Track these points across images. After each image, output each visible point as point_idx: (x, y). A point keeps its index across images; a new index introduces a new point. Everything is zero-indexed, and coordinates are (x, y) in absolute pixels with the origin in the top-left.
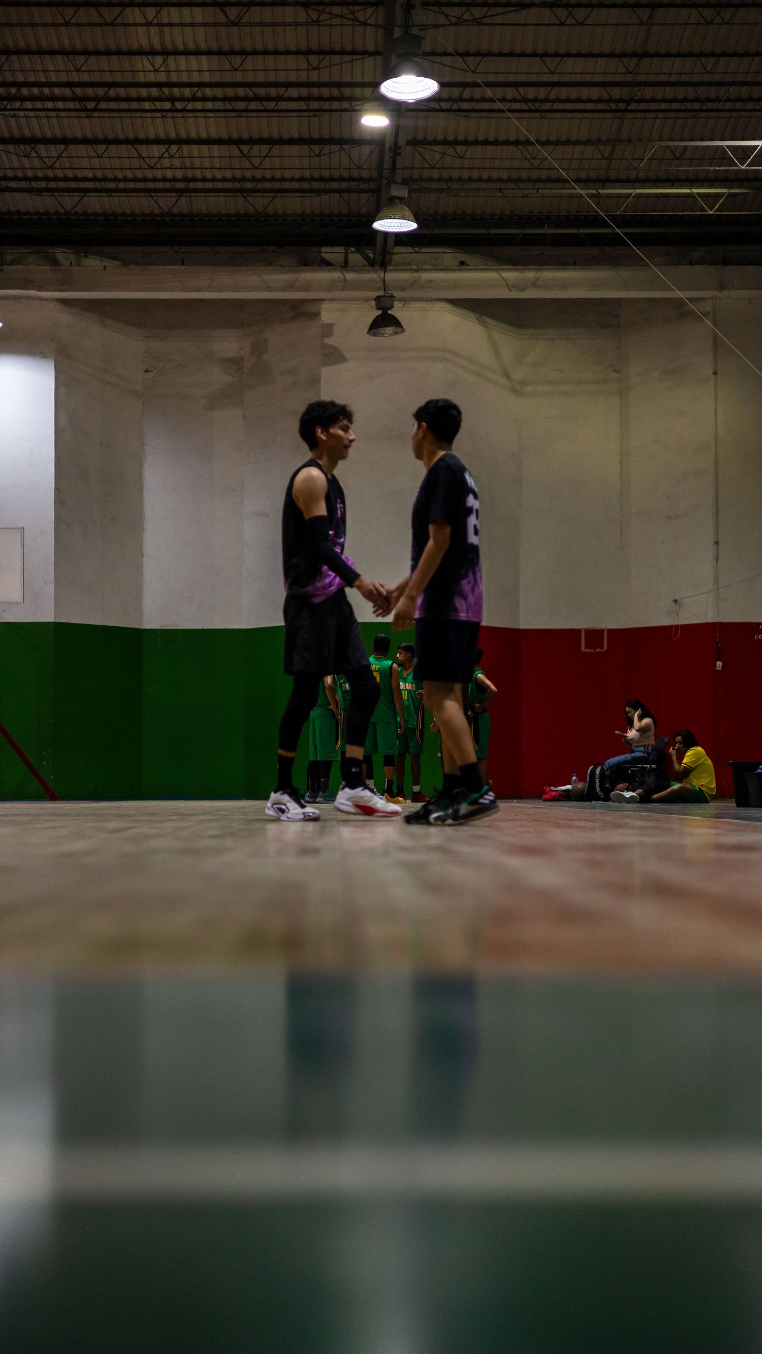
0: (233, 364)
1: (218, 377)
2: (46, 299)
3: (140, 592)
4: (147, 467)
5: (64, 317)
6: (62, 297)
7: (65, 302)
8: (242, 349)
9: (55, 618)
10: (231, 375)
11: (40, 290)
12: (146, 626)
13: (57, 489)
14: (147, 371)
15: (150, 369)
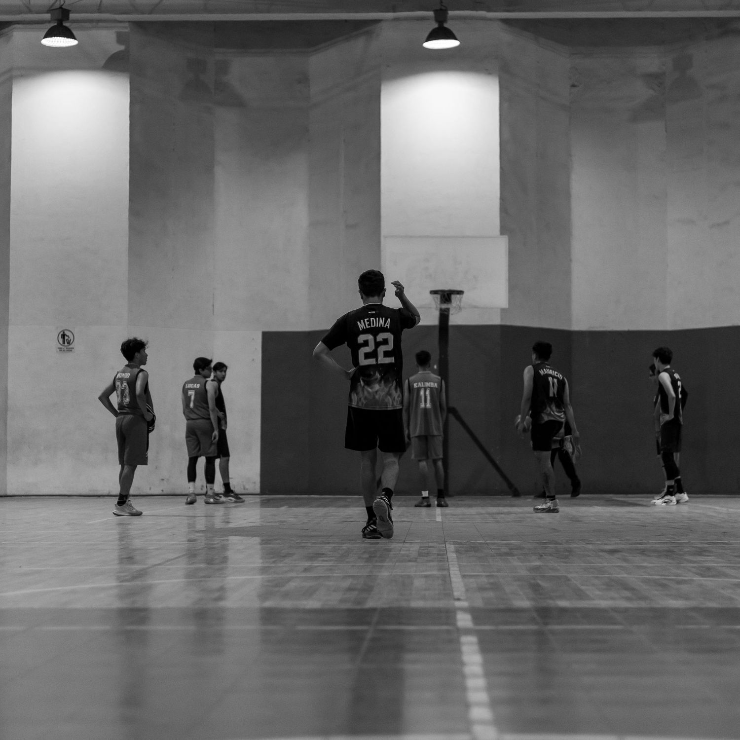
0: (655, 79)
1: (642, 92)
2: (491, 20)
3: (569, 295)
4: (574, 177)
5: (505, 36)
6: (504, 17)
7: (506, 21)
8: (664, 65)
9: (502, 319)
10: (653, 89)
11: (489, 10)
12: (576, 327)
13: (502, 199)
14: (573, 86)
15: (576, 84)
